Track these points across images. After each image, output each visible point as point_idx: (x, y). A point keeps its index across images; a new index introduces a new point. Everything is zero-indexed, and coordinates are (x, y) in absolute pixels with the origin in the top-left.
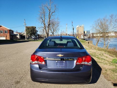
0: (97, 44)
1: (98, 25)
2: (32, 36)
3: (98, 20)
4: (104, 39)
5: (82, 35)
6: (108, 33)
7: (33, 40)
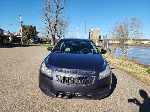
0: (114, 53)
1: (117, 29)
2: (30, 39)
3: (117, 23)
4: (123, 47)
5: (97, 41)
6: (128, 39)
7: (33, 44)
